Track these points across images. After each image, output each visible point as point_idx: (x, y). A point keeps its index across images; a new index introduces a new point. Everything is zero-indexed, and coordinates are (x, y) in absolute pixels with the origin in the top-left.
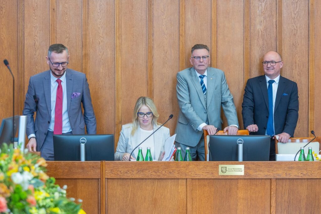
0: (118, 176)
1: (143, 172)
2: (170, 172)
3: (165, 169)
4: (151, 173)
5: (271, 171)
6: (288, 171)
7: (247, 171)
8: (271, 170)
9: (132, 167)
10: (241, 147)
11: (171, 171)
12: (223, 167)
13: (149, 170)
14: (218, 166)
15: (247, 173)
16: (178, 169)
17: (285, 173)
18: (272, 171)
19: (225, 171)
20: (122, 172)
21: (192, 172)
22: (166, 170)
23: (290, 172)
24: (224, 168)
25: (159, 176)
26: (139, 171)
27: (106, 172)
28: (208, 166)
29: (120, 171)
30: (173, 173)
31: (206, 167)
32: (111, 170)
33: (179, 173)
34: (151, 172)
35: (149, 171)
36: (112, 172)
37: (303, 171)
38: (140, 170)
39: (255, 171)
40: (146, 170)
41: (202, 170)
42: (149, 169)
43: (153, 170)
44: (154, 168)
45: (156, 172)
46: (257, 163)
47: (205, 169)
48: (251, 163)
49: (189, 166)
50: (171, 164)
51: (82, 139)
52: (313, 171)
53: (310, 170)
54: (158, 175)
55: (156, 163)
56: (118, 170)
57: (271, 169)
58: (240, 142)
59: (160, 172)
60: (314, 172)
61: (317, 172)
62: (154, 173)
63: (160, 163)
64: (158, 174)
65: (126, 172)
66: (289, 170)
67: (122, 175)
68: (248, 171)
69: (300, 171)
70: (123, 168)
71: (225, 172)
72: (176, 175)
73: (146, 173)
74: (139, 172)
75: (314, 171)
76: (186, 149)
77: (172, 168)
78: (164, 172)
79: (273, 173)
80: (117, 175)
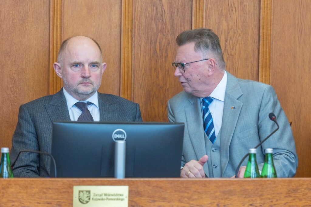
5: (186, 199)
6: (222, 199)
7: (135, 200)
8: (185, 197)
10: (121, 146)
12: (82, 191)
14: (72, 188)
15: (133, 204)
17: (216, 204)
18: (189, 198)
19: (87, 199)
21: (13, 202)
23: (227, 202)
24: (85, 192)
28: (49, 188)
31: (45, 190)
37: (254, 199)
39: (152, 199)
41: (37, 196)
46: (156, 181)
47: (44, 196)
48: (144, 182)
49: (8, 188)
52: (274, 200)
53: (269, 196)
57: (186, 195)
58: (119, 136)
60: (276, 203)
61: (284, 202)
66: (225, 197)
68: (137, 199)
69: (247, 200)
71: (87, 202)
75: (277, 200)
76: (2, 151)
79: (189, 203)
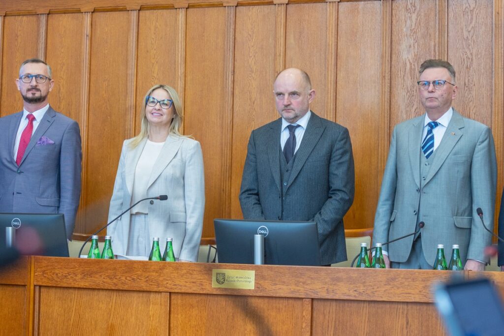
0: (54, 282)
1: (91, 277)
2: (133, 279)
3: (126, 272)
4: (104, 280)
5: (301, 284)
6: (331, 285)
7: (260, 282)
8: (300, 282)
9: (76, 267)
11: (135, 278)
12: (219, 274)
13: (100, 274)
14: (211, 271)
15: (259, 286)
16: (147, 275)
17: (326, 288)
18: (304, 283)
19: (222, 280)
20: (59, 275)
21: (167, 280)
22: (127, 275)
23: (335, 287)
24: (221, 275)
25: (116, 285)
26: (85, 276)
27: (36, 274)
28: (194, 270)
29: (57, 274)
30: (138, 280)
31: (191, 272)
32: (44, 272)
33: (147, 280)
34: (104, 278)
35: (101, 276)
36: (45, 275)
37: (358, 285)
38: (87, 274)
39: (274, 282)
40: (96, 273)
41: (185, 277)
42: (100, 272)
43: (107, 274)
44: (109, 271)
45: (111, 278)
46: (277, 267)
47: (190, 276)
48: (268, 268)
49: (164, 269)
50: (135, 264)
51: (14, 221)
52: (375, 287)
53: (371, 284)
54: (114, 283)
55: (112, 262)
56: (53, 272)
57: (301, 280)
58: (262, 232)
59: (118, 277)
60: (378, 290)
61: (384, 289)
62: (108, 280)
63: (119, 263)
64: (115, 281)
65: (66, 276)
66: (334, 283)
67: (59, 280)
68: (261, 282)
69: (352, 286)
70: (61, 268)
71: (223, 283)
72: (143, 285)
73: (95, 279)
74: (86, 277)
75: (378, 288)
77: (137, 273)
78: (123, 278)
79: (303, 287)
80: (52, 281)
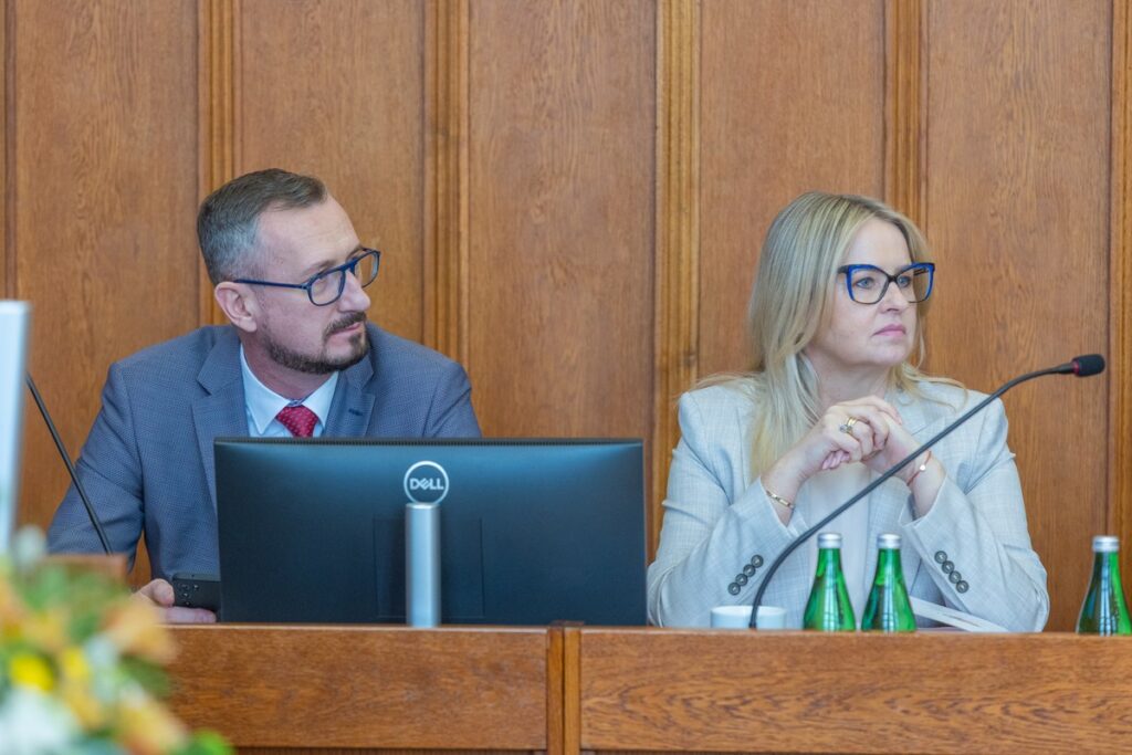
0: (672, 733)
1: (847, 708)
2: (1037, 712)
3: (1006, 686)
4: (907, 719)
9: (773, 671)
11: (1048, 706)
13: (889, 696)
16: (1098, 693)
20: (697, 703)
22: (1012, 695)
25: (963, 738)
26: (816, 704)
27: (587, 703)
29: (686, 702)
30: (1064, 716)
32: (625, 694)
33: (1100, 716)
34: (906, 712)
35: (891, 703)
36: (629, 707)
38: (829, 697)
40: (870, 691)
42: (889, 689)
43: (918, 696)
44: (928, 682)
45: (937, 713)
50: (1044, 651)
51: (419, 474)
54: (953, 731)
55: (938, 647)
56: (669, 691)
59: (969, 707)
62: (924, 719)
63: (972, 649)
64: (954, 721)
65: (727, 708)
67: (698, 725)
70: (705, 677)
72: (1081, 734)
73: (867, 717)
74: (821, 712)
77: (1057, 686)
78: (995, 710)
80: (665, 728)
